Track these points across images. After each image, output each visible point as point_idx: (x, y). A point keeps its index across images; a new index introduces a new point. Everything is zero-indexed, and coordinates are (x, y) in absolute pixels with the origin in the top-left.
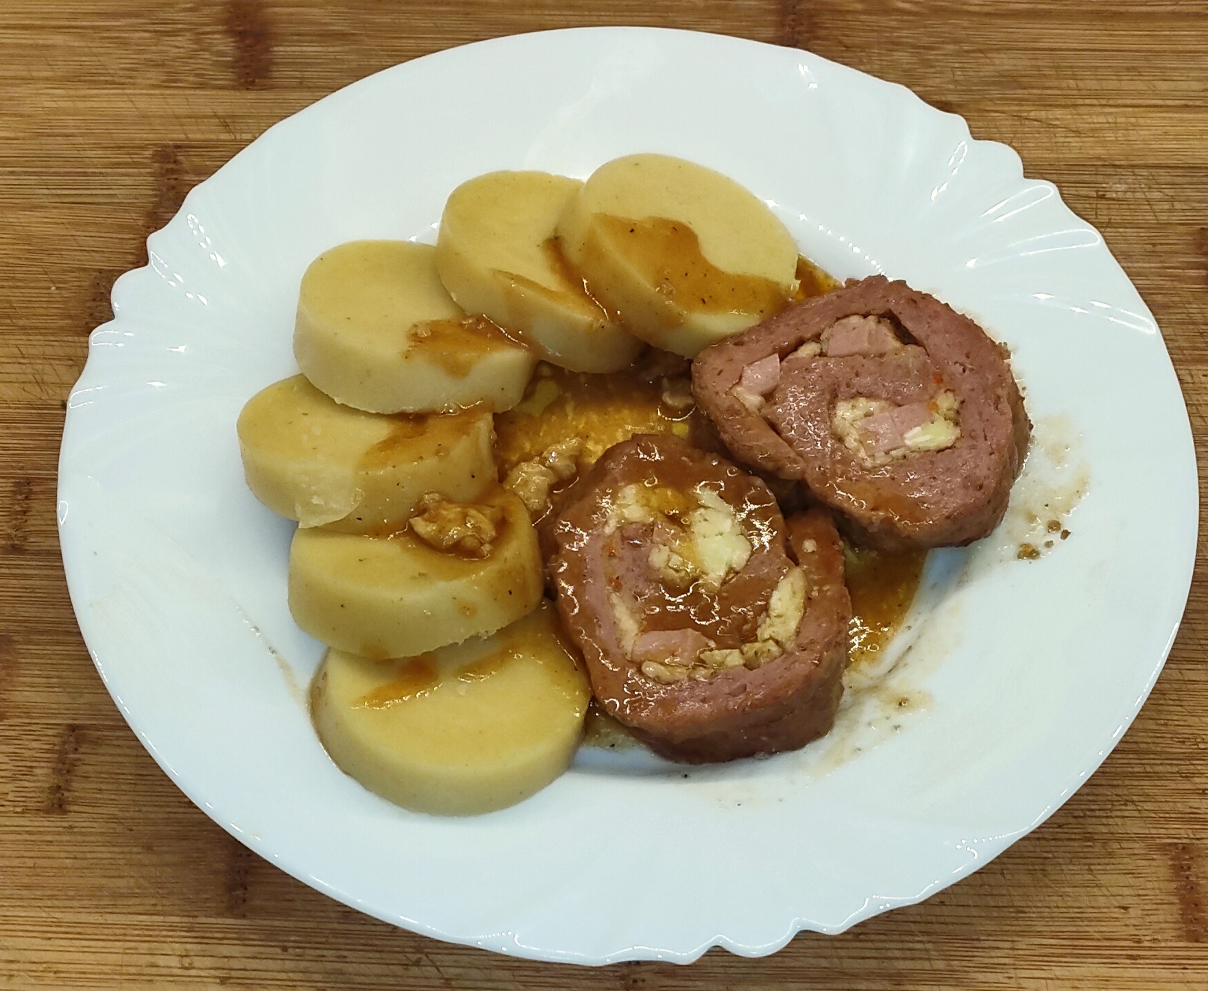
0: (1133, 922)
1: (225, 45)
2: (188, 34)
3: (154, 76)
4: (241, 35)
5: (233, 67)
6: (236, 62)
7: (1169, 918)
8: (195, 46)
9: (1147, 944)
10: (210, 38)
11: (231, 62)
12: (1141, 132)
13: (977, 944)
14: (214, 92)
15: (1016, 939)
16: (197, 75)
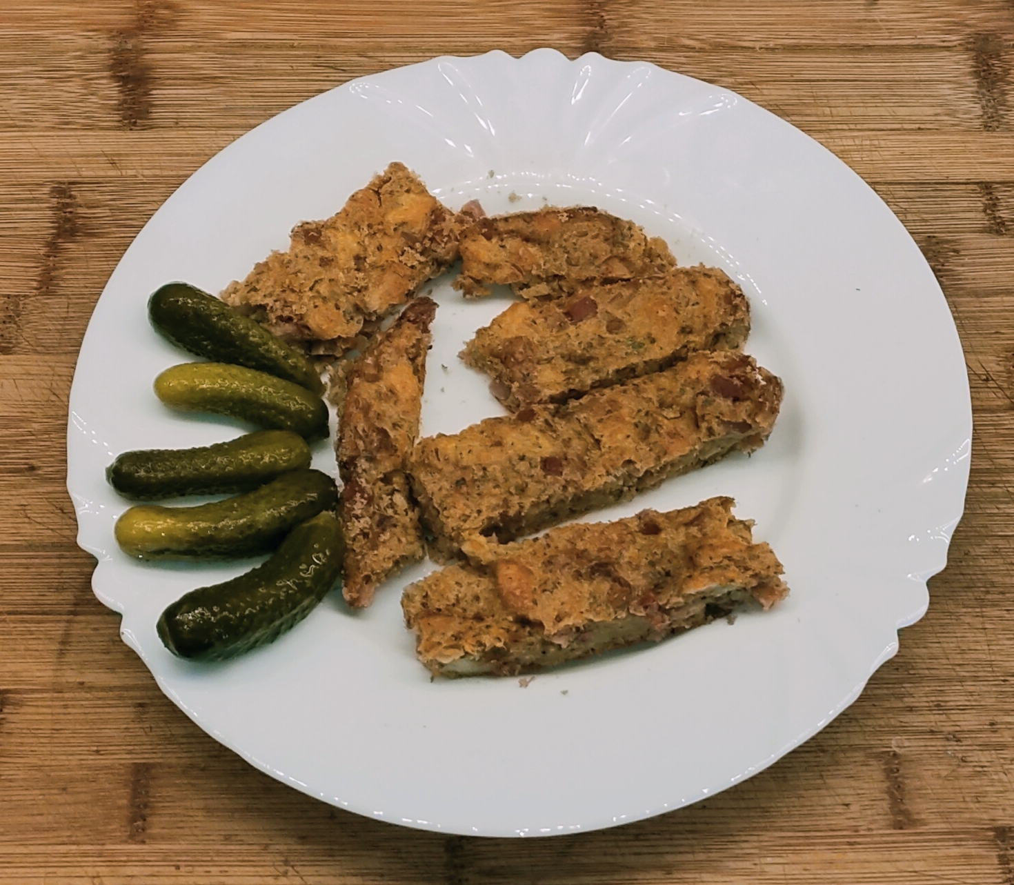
0: (852, 815)
1: (110, 90)
2: (78, 79)
3: (50, 118)
4: (124, 80)
5: (119, 110)
6: (120, 105)
7: (881, 811)
8: (83, 91)
9: (862, 833)
10: (96, 84)
11: (115, 105)
12: (881, 153)
13: (731, 839)
14: (101, 133)
15: (760, 833)
16: (88, 118)
